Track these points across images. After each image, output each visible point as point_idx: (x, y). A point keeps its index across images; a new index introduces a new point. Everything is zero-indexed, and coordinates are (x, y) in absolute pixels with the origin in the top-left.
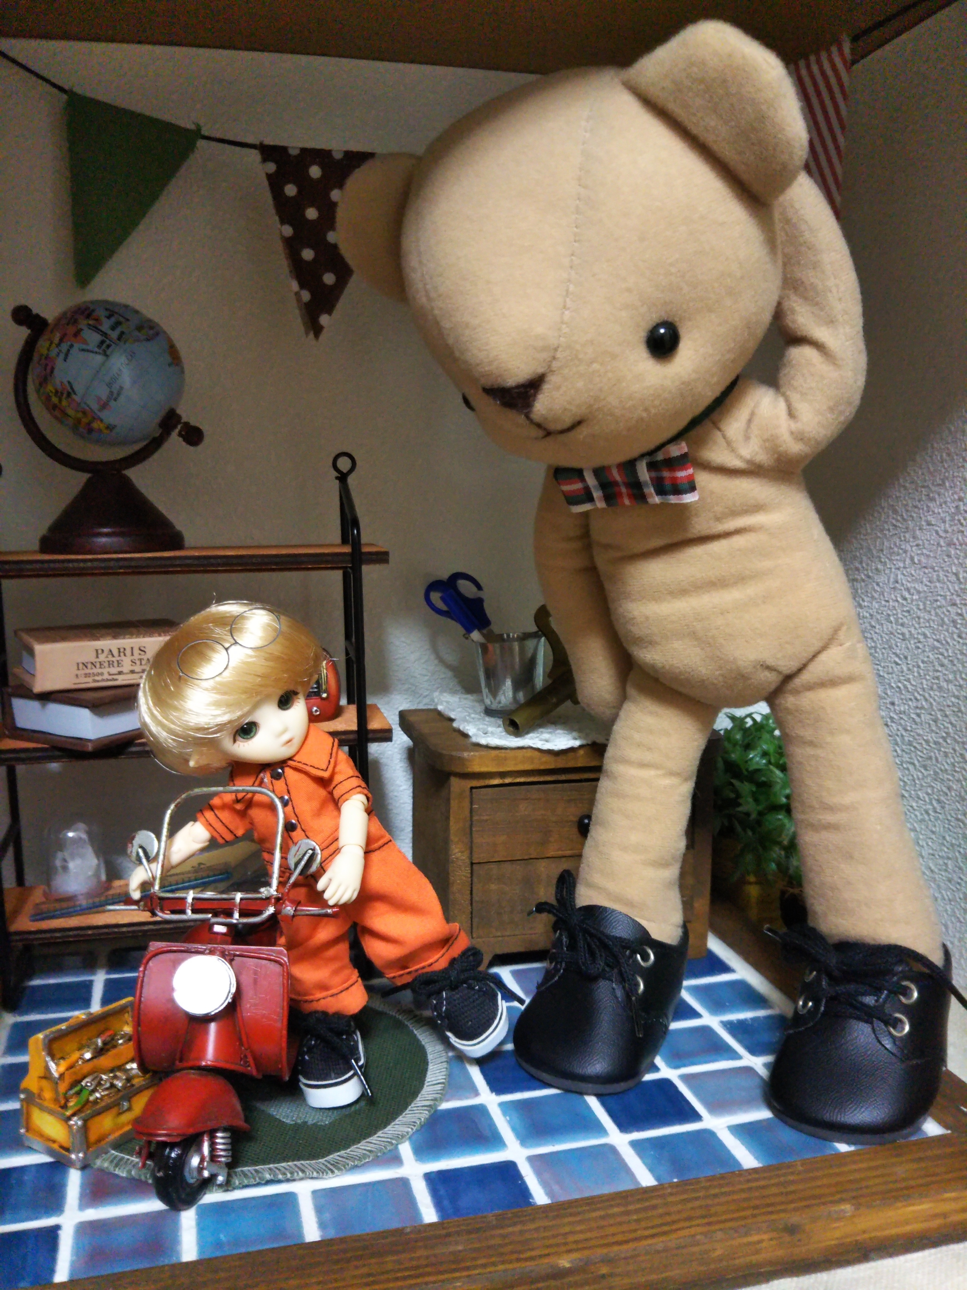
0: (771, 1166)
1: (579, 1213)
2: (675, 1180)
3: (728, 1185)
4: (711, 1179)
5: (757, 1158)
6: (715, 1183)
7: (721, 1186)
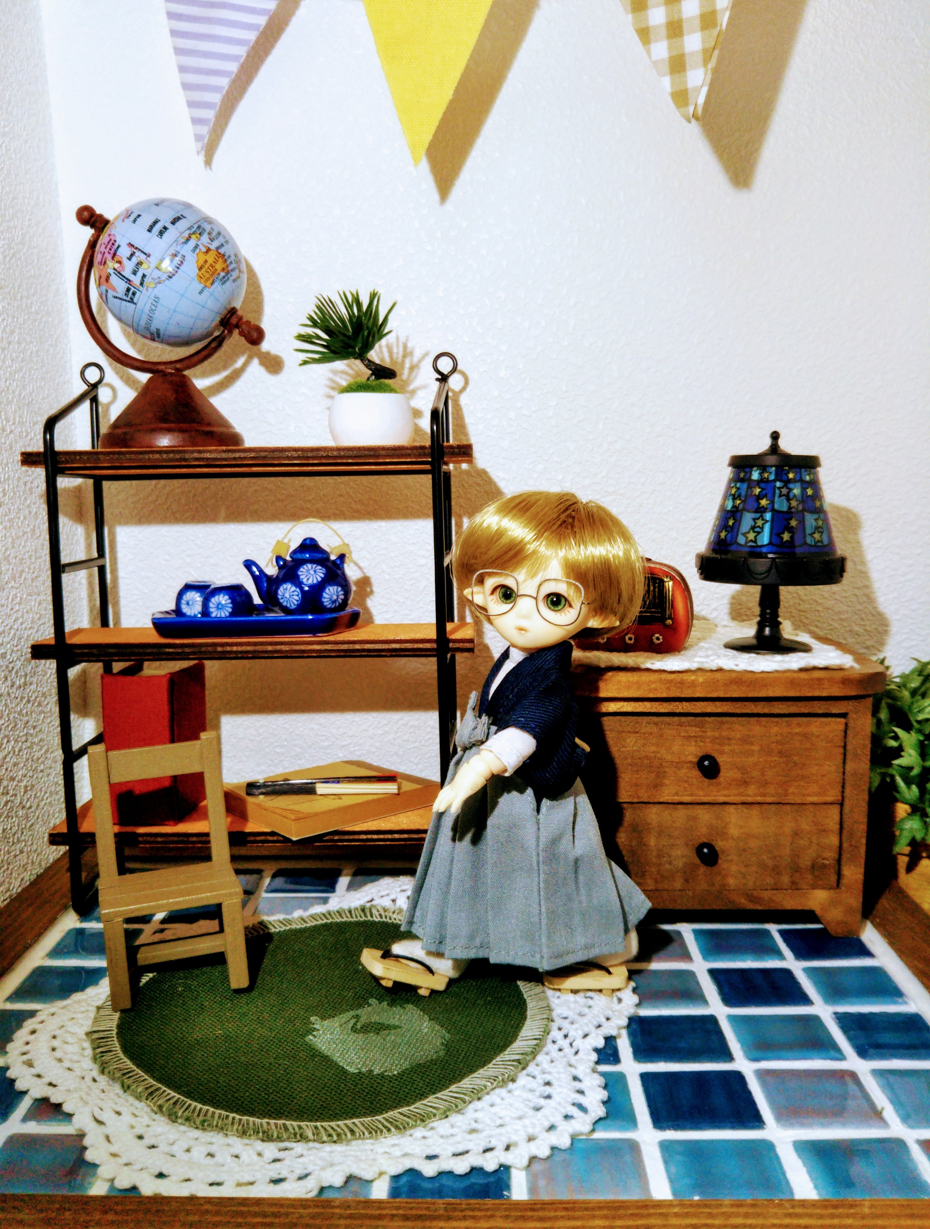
0: (827, 1200)
1: (550, 1219)
2: (696, 1198)
3: (758, 1215)
4: (739, 1204)
5: (816, 1187)
6: (742, 1210)
7: (746, 1215)
